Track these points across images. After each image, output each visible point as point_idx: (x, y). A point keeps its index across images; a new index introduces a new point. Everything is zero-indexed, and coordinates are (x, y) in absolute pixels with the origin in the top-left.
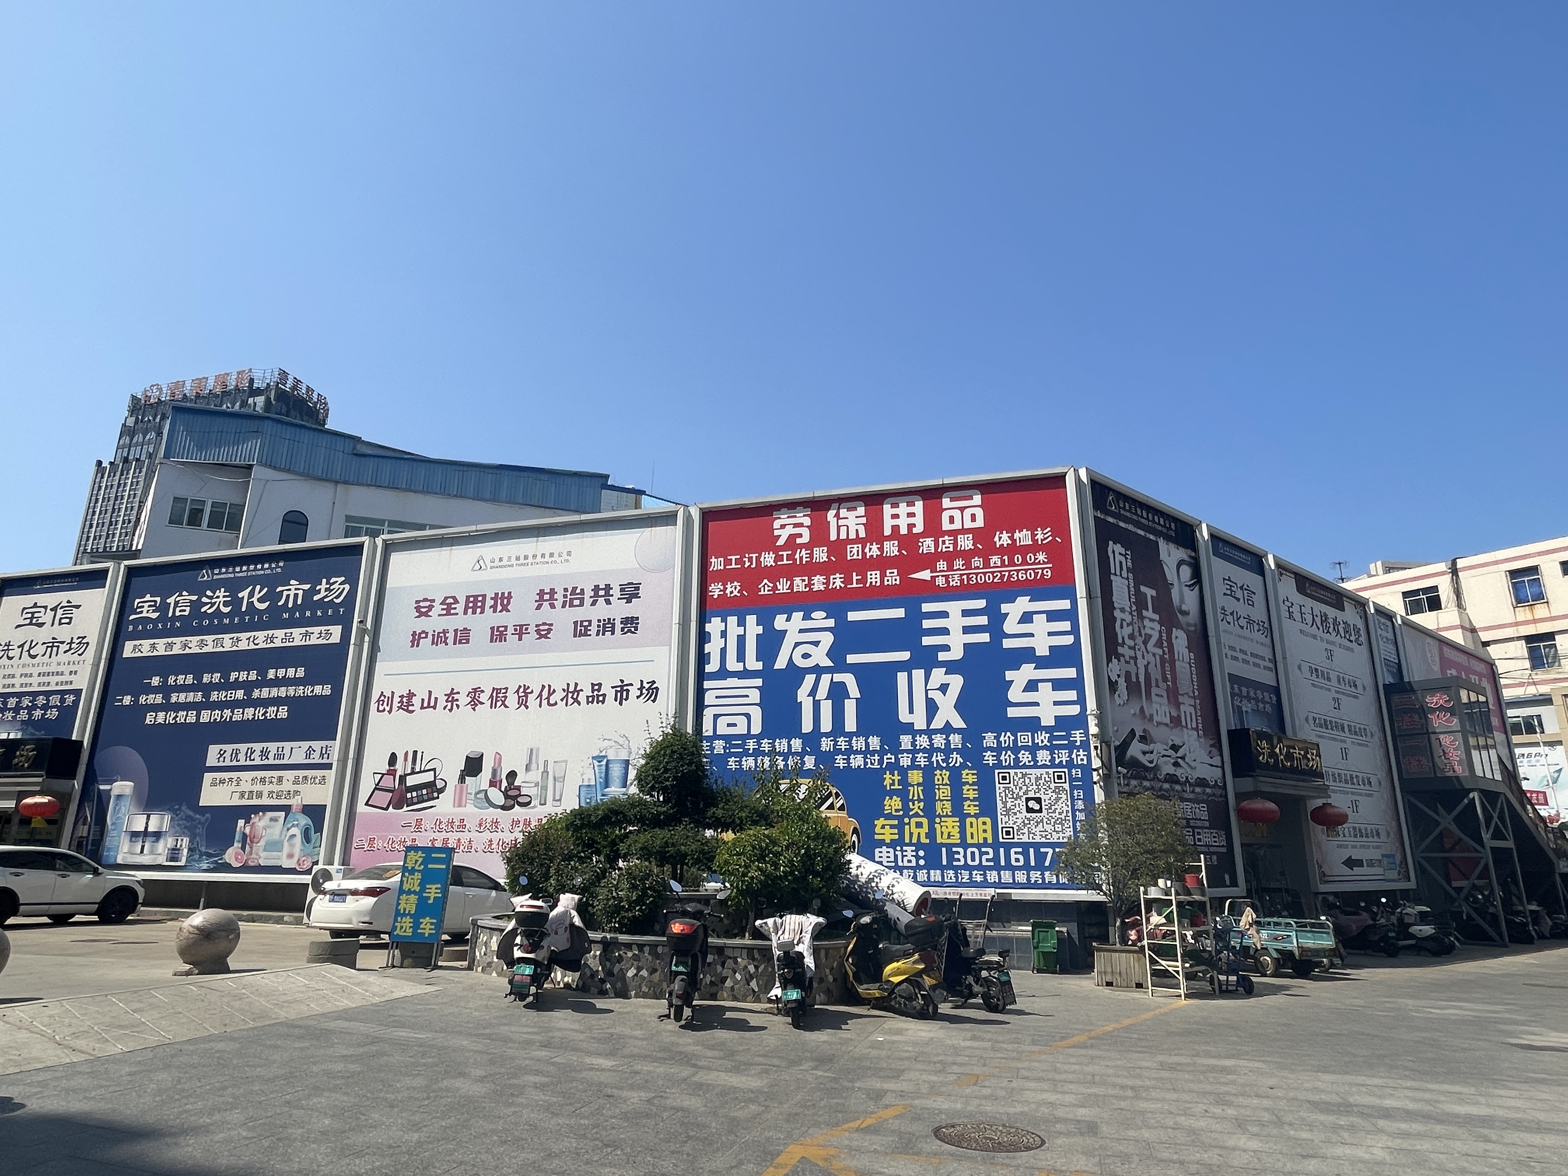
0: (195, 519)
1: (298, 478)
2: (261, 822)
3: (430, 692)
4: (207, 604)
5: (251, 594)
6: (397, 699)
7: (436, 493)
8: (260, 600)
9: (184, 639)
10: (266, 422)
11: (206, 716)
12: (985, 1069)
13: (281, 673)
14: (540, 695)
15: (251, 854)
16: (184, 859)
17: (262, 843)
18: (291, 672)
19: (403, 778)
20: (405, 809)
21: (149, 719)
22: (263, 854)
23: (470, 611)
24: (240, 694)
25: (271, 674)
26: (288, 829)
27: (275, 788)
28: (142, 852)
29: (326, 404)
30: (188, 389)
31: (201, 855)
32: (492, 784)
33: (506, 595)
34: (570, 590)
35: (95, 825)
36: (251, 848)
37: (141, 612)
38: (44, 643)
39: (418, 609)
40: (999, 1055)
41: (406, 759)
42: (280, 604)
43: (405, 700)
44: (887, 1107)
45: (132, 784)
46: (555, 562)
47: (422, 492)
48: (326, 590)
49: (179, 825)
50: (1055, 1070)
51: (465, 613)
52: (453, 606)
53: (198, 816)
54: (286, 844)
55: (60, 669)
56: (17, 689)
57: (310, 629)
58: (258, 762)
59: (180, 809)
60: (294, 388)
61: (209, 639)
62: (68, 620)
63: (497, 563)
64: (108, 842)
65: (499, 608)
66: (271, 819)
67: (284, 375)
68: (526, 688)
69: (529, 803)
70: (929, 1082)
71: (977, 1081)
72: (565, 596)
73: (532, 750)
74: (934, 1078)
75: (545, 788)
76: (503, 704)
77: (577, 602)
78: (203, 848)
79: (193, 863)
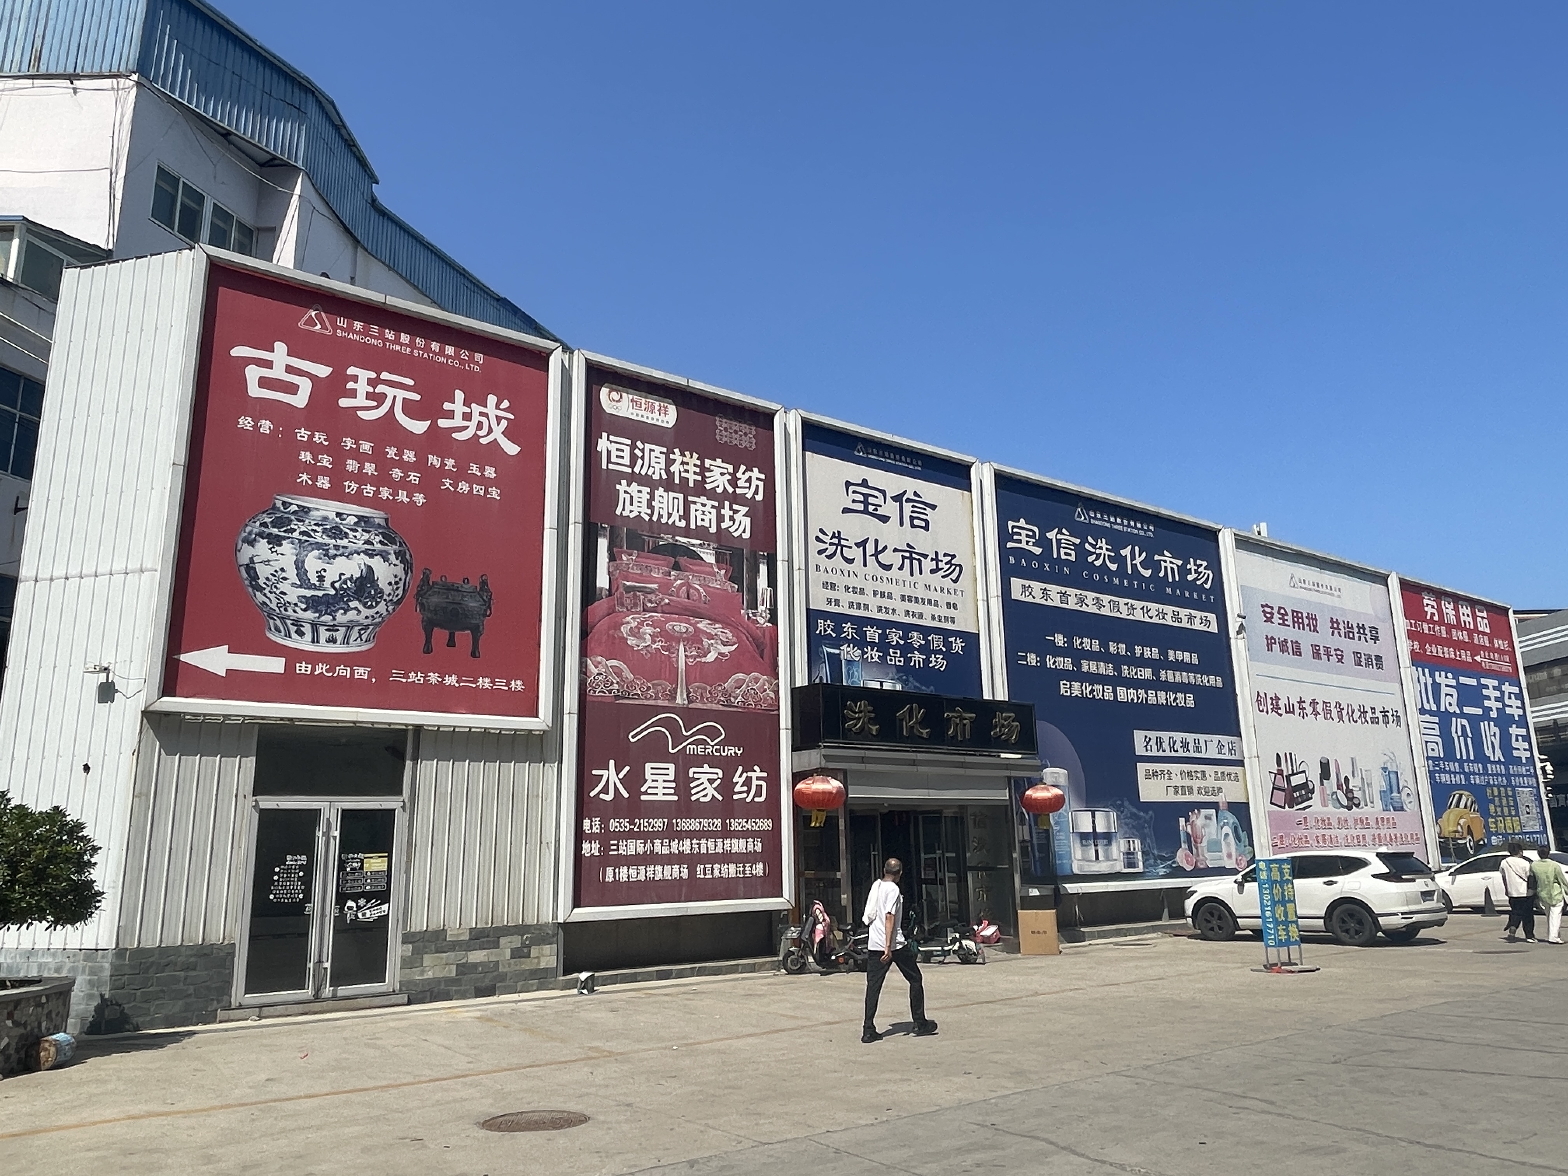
2: (1199, 819)
3: (1289, 698)
5: (1132, 555)
6: (1269, 701)
8: (1142, 565)
9: (1079, 592)
11: (1124, 695)
13: (1179, 656)
14: (1349, 712)
15: (1198, 855)
16: (1141, 864)
17: (1204, 844)
18: (1186, 657)
19: (1289, 779)
20: (1296, 808)
21: (1064, 688)
22: (1208, 855)
23: (1297, 625)
26: (1222, 828)
27: (1202, 783)
28: (1097, 858)
31: (1155, 859)
32: (1340, 787)
33: (1314, 616)
34: (1346, 624)
36: (1197, 848)
37: (1021, 541)
38: (896, 550)
39: (1264, 613)
41: (1287, 761)
42: (1161, 575)
43: (1275, 702)
45: (1065, 771)
48: (1196, 572)
49: (1127, 824)
51: (1294, 626)
52: (1285, 617)
53: (1142, 814)
54: (1223, 843)
55: (933, 596)
57: (1192, 612)
59: (1122, 805)
61: (1106, 599)
62: (923, 524)
64: (1058, 847)
65: (1313, 627)
66: (1205, 817)
68: (1341, 705)
69: (1359, 804)
72: (1345, 628)
73: (1354, 760)
75: (1366, 793)
76: (1332, 716)
77: (1352, 635)
78: (1155, 852)
79: (1150, 869)
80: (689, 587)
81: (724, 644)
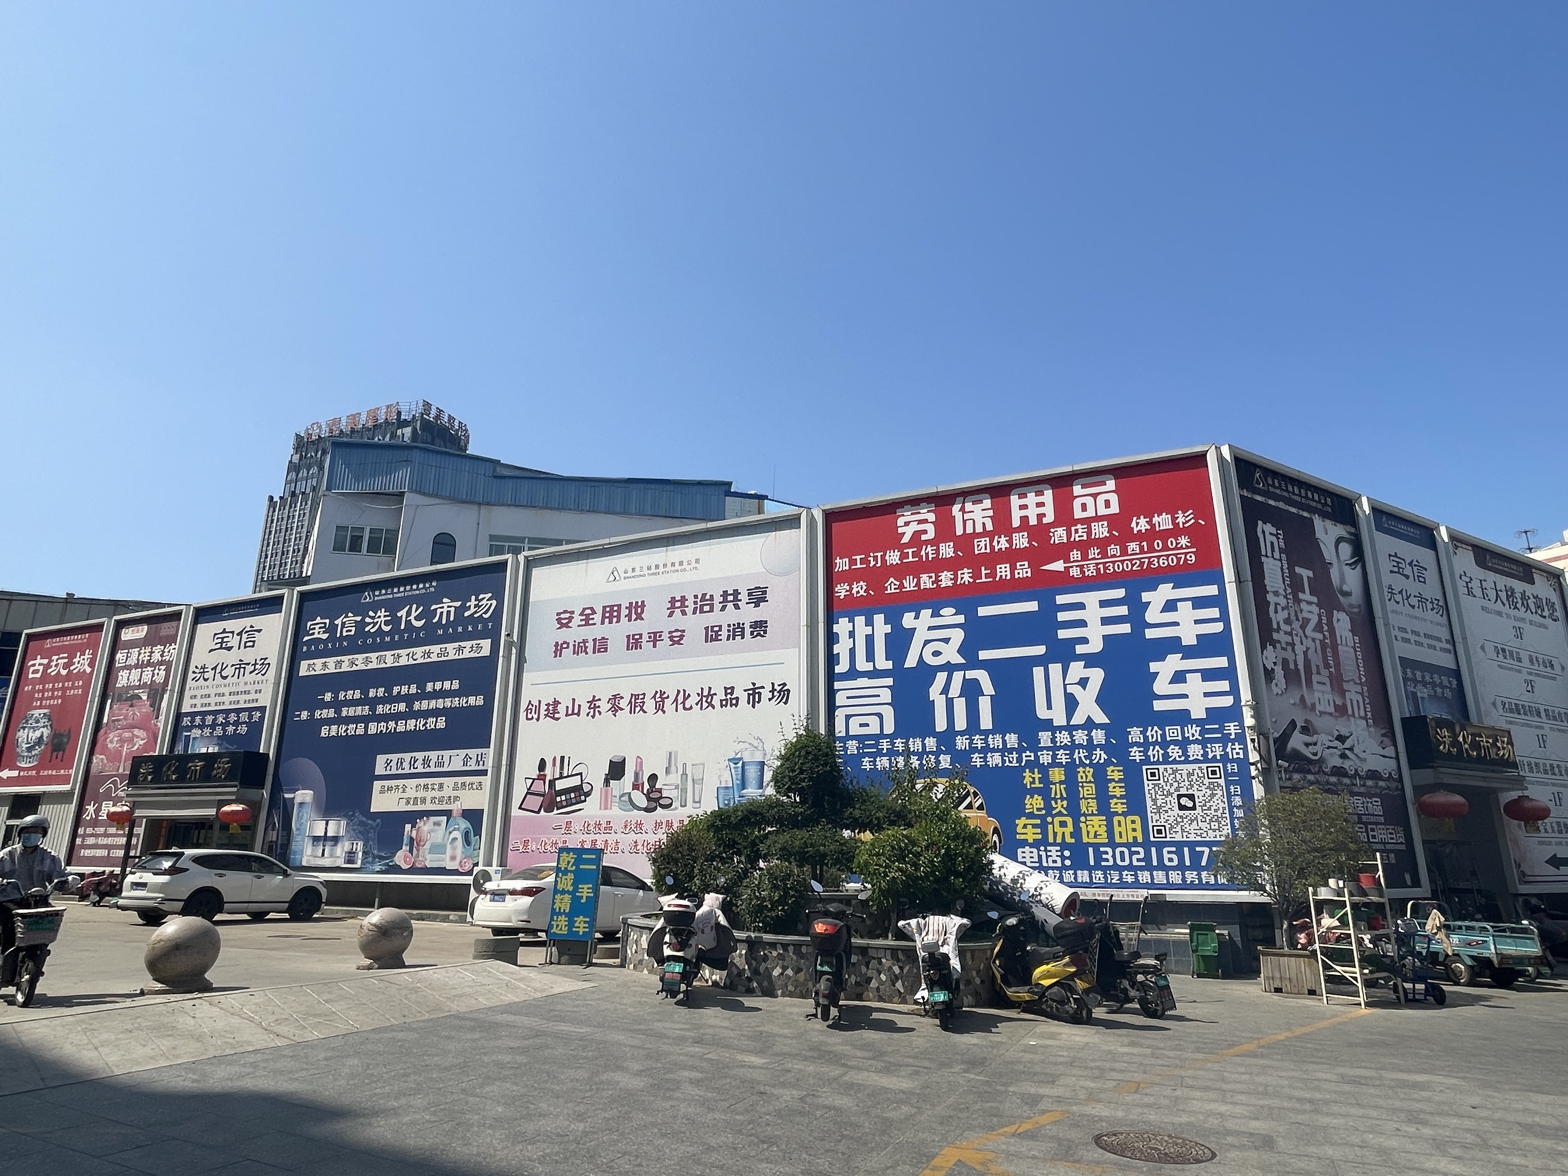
0: (355, 546)
1: (446, 502)
2: (426, 826)
3: (574, 700)
4: (370, 624)
5: (409, 613)
6: (543, 707)
7: (570, 510)
8: (417, 618)
9: (351, 657)
10: (414, 451)
11: (373, 728)
12: (1146, 1076)
13: (438, 686)
14: (676, 700)
15: (418, 856)
16: (359, 862)
17: (427, 846)
18: (447, 685)
19: (552, 783)
20: (555, 812)
21: (324, 732)
22: (429, 857)
23: (607, 620)
24: (402, 707)
25: (429, 687)
26: (450, 833)
27: (437, 794)
28: (323, 855)
29: (466, 430)
30: (344, 426)
31: (374, 858)
32: (635, 787)
33: (640, 604)
34: (700, 597)
35: (283, 830)
36: (418, 850)
37: (313, 634)
38: (233, 665)
39: (559, 620)
40: (1160, 1062)
41: (554, 765)
42: (434, 621)
43: (551, 708)
44: (1044, 1112)
45: (312, 792)
46: (685, 570)
47: (557, 509)
48: (476, 606)
49: (354, 830)
50: (1223, 1080)
51: (603, 623)
52: (591, 617)
53: (370, 821)
54: (449, 847)
55: (247, 688)
56: (213, 708)
57: (463, 644)
58: (420, 769)
59: (353, 815)
60: (437, 417)
61: (373, 656)
62: (251, 644)
63: (630, 574)
64: (294, 846)
65: (634, 616)
66: (435, 824)
67: (427, 406)
68: (662, 693)
69: (671, 804)
70: (1086, 1089)
71: (1138, 1088)
72: (695, 603)
73: (670, 753)
74: (1092, 1085)
75: (684, 790)
76: (642, 709)
77: (707, 608)
78: (376, 852)
79: (368, 865)
80: (134, 714)
81: (142, 740)
